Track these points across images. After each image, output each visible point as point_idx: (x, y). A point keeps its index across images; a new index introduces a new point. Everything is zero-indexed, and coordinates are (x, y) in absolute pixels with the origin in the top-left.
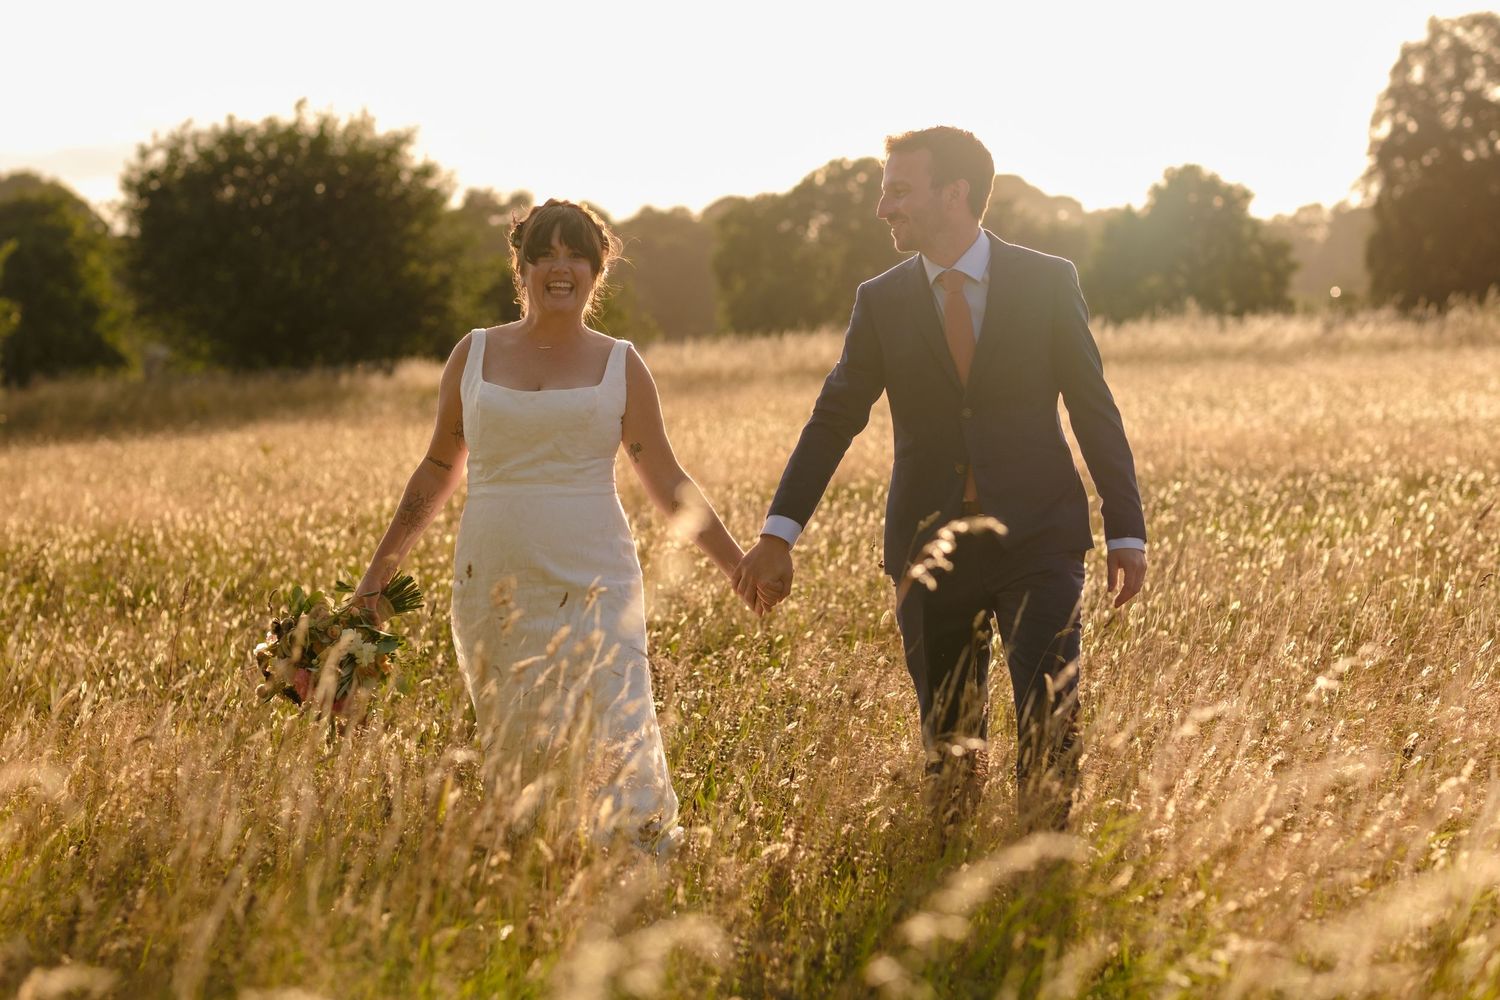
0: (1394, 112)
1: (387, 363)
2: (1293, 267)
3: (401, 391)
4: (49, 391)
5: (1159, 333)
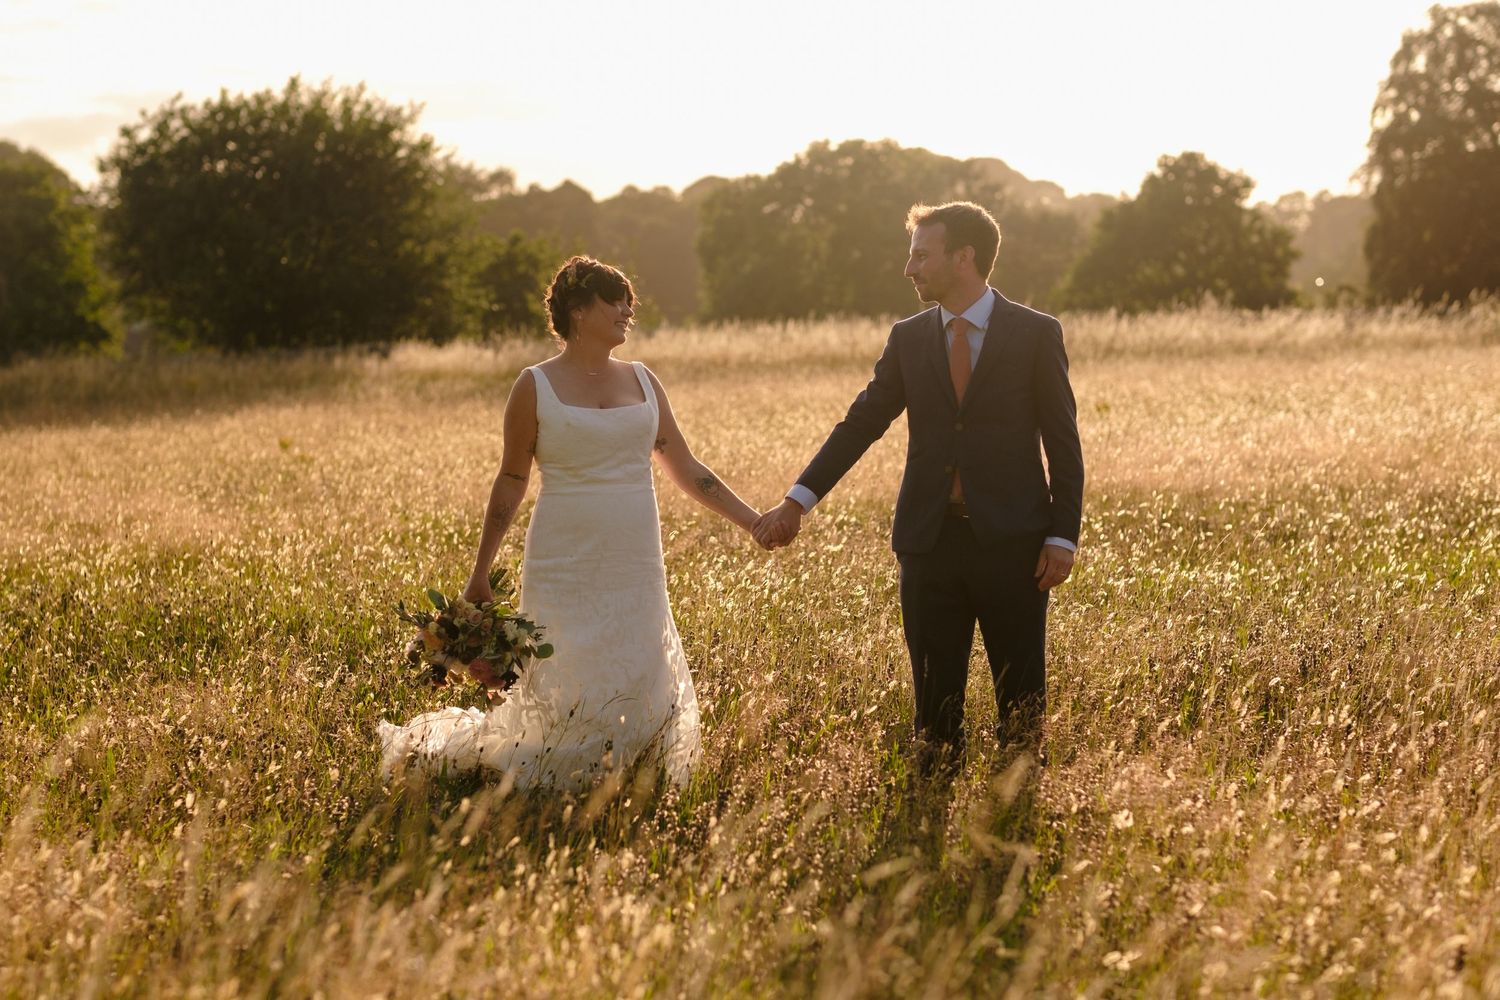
0: (1396, 101)
1: (382, 345)
3: (399, 374)
4: (32, 369)
5: (1177, 326)
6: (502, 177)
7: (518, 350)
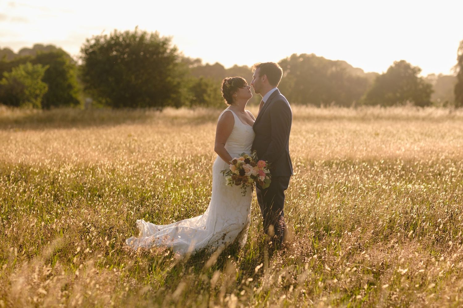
1: (160, 108)
2: (432, 92)
3: (165, 117)
4: (56, 112)
5: (398, 111)
6: (198, 61)
7: (201, 111)
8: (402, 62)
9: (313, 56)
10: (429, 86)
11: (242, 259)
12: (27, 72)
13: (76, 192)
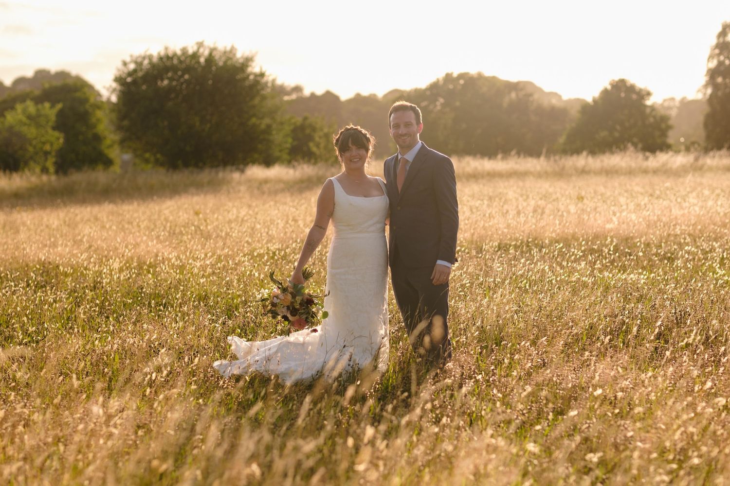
0: (719, 55)
1: (241, 166)
2: (669, 127)
3: (249, 181)
4: (77, 177)
5: (615, 160)
6: (298, 89)
7: (305, 170)
8: (622, 81)
9: (480, 76)
10: (664, 119)
11: (377, 386)
12: (29, 117)
13: (130, 301)
